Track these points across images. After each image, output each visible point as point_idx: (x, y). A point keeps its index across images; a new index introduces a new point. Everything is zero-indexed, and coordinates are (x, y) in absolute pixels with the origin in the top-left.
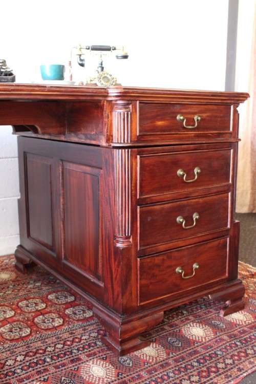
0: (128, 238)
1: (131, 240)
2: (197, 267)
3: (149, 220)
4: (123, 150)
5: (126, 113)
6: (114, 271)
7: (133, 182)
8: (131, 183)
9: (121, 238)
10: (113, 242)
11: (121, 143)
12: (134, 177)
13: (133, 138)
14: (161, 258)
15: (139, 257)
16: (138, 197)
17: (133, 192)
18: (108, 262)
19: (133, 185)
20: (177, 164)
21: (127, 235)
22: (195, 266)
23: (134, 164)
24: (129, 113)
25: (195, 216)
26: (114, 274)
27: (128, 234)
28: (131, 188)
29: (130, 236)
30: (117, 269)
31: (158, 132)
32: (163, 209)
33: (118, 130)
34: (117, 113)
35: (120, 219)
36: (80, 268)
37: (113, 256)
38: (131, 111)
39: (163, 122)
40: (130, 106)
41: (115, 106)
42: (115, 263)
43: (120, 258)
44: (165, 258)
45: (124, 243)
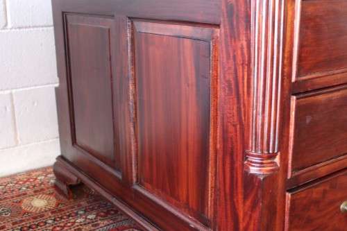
0: (272, 156)
1: (277, 160)
3: (308, 121)
6: (241, 215)
7: (286, 51)
8: (283, 52)
9: (258, 156)
10: (243, 165)
12: (288, 39)
14: (321, 189)
15: (289, 191)
16: (293, 79)
17: (286, 70)
18: (228, 197)
19: (286, 55)
21: (271, 152)
23: (290, 13)
26: (241, 220)
27: (274, 150)
28: (283, 62)
29: (276, 154)
30: (249, 213)
32: (330, 100)
35: (260, 122)
36: (168, 201)
37: (240, 190)
42: (244, 202)
43: (256, 195)
44: (328, 188)
45: (263, 167)
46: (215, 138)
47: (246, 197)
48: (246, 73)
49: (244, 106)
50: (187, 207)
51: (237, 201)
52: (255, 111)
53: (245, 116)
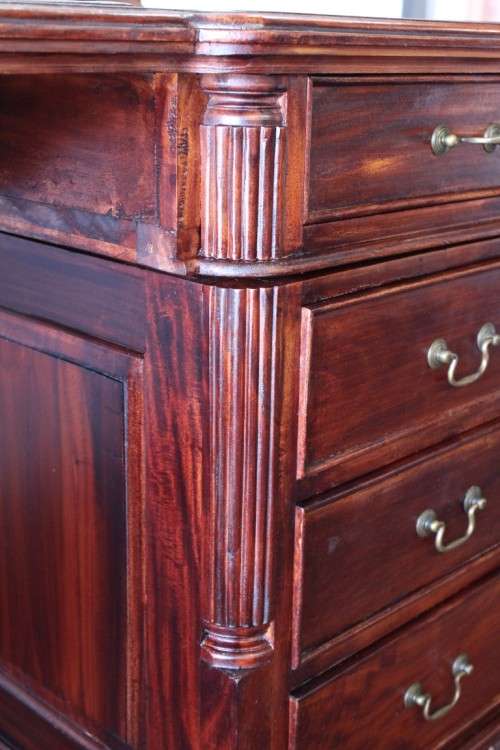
0: (262, 630)
1: (269, 635)
2: (468, 669)
3: (332, 547)
4: (251, 292)
5: (263, 130)
7: (284, 419)
8: (278, 423)
9: (230, 633)
10: (198, 648)
11: (240, 262)
12: (287, 399)
13: (289, 236)
14: (363, 672)
15: (295, 694)
16: (300, 474)
17: (283, 458)
19: (282, 429)
20: (427, 325)
21: (255, 624)
22: (461, 667)
23: (290, 344)
24: (278, 129)
25: (474, 502)
27: (261, 619)
28: (276, 444)
29: (267, 626)
30: (213, 745)
31: (369, 201)
32: (377, 497)
33: (226, 207)
34: (220, 130)
35: (230, 565)
38: (285, 120)
39: (387, 162)
40: (282, 101)
41: (214, 99)
42: (202, 724)
43: (227, 712)
44: (376, 668)
45: (240, 653)
46: (138, 580)
47: (205, 714)
48: (199, 466)
49: (198, 530)
50: (79, 714)
51: (188, 718)
52: (220, 544)
53: (199, 551)
